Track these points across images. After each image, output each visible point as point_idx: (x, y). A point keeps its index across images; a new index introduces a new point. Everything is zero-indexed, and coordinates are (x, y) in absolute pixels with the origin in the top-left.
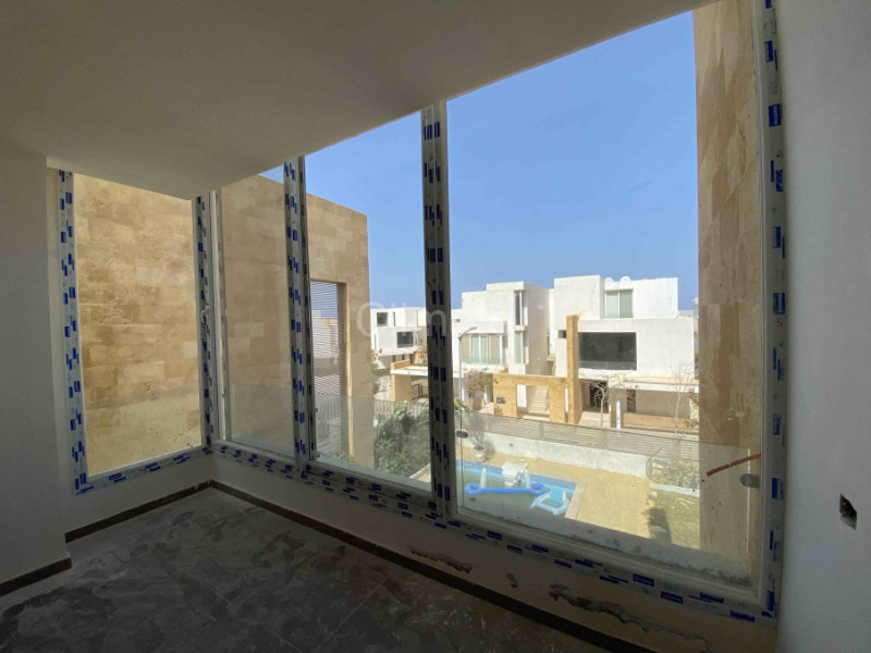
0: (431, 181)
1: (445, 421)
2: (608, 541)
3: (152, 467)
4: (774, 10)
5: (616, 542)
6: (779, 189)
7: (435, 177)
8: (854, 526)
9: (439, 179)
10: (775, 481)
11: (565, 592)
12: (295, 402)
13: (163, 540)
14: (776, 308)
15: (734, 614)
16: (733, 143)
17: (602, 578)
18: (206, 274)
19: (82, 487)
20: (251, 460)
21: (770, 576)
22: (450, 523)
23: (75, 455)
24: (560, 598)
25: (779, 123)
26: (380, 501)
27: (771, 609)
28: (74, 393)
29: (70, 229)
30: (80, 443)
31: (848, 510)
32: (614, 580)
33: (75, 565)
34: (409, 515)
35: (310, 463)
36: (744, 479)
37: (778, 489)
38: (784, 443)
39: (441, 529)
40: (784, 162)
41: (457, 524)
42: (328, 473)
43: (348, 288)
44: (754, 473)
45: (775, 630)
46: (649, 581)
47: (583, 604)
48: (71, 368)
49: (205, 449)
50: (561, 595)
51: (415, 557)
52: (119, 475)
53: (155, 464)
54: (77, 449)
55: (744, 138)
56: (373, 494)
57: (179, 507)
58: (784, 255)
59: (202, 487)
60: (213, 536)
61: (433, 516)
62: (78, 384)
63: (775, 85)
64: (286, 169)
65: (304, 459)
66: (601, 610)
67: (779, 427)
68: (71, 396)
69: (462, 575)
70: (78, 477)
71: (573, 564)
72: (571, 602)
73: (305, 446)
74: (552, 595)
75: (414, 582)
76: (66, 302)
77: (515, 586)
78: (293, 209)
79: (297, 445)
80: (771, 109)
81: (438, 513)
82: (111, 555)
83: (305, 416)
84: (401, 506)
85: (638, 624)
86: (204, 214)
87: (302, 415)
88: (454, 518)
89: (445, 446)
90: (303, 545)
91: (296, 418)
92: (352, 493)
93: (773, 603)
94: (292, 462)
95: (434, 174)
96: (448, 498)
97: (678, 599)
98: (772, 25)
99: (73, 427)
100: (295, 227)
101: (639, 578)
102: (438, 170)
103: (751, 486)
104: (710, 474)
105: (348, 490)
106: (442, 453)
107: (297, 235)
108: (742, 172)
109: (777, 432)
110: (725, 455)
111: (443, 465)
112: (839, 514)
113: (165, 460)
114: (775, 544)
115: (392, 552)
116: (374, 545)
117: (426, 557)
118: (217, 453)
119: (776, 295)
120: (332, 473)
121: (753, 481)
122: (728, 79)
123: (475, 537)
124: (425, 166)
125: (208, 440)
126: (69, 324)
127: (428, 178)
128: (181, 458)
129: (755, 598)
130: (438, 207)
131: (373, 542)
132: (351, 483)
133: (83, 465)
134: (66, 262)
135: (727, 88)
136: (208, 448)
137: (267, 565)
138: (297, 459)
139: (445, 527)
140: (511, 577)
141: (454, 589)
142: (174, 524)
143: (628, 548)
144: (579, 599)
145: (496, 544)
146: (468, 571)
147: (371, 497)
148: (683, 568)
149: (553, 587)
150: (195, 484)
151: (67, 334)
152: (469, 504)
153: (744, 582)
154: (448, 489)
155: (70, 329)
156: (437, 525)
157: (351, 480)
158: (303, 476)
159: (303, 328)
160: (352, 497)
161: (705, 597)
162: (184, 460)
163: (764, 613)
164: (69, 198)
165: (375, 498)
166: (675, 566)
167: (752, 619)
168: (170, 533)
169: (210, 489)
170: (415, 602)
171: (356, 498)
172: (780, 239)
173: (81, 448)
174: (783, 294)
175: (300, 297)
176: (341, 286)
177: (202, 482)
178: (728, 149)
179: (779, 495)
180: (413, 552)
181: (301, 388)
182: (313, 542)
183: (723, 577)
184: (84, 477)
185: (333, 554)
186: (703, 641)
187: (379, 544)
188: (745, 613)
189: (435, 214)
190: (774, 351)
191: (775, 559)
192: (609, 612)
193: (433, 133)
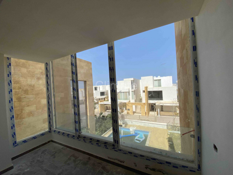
0: (111, 61)
1: (116, 123)
2: (159, 152)
3: (34, 138)
4: (194, 23)
5: (161, 152)
6: (196, 66)
7: (112, 60)
8: (217, 152)
9: (113, 61)
10: (198, 137)
11: (149, 167)
12: (75, 118)
13: (39, 159)
14: (196, 95)
15: (190, 171)
16: (185, 51)
17: (158, 163)
18: (49, 83)
19: (15, 145)
20: (63, 134)
21: (198, 161)
22: (119, 150)
23: (13, 136)
24: (148, 169)
25: (196, 50)
26: (99, 145)
28: (12, 119)
29: (10, 73)
30: (14, 133)
31: (215, 147)
32: (161, 163)
33: (14, 167)
34: (108, 148)
35: (80, 135)
36: (191, 136)
37: (199, 139)
38: (200, 128)
40: (197, 60)
41: (120, 150)
42: (85, 137)
43: (87, 82)
44: (193, 134)
46: (170, 163)
47: (154, 170)
48: (11, 112)
49: (49, 131)
50: (148, 168)
51: (109, 159)
52: (25, 141)
54: (13, 134)
55: (187, 51)
56: (97, 143)
57: (43, 148)
58: (198, 82)
59: (49, 142)
60: (53, 157)
61: (114, 148)
62: (13, 116)
63: (194, 41)
64: (71, 56)
65: (78, 133)
66: (158, 171)
67: (199, 124)
68: (11, 119)
69: (122, 164)
70: (14, 142)
71: (151, 159)
72: (151, 169)
73: (78, 130)
74: (146, 168)
75: (109, 166)
76: (9, 93)
77: (136, 166)
78: (73, 66)
79: (76, 130)
80: (194, 47)
81: (115, 147)
82: (25, 164)
83: (78, 122)
84: (105, 146)
86: (48, 67)
87: (77, 121)
88: (120, 149)
89: (116, 130)
90: (78, 158)
91: (75, 123)
92: (92, 143)
93: (199, 167)
94: (74, 135)
95: (111, 59)
96: (118, 143)
97: (177, 167)
98: (194, 26)
99: (12, 128)
100: (74, 71)
101: (167, 162)
102: (113, 58)
103: (193, 137)
104: (183, 135)
105: (91, 142)
106: (116, 131)
107: (74, 73)
108: (187, 59)
109: (198, 125)
110: (186, 130)
111: (116, 135)
112: (214, 149)
113: (38, 135)
114: (199, 153)
115: (103, 158)
117: (112, 159)
118: (53, 132)
119: (196, 92)
120: (86, 137)
121: (193, 136)
122: (183, 36)
123: (125, 153)
124: (109, 57)
125: (50, 129)
126: (10, 99)
127: (110, 60)
128: (43, 134)
129: (195, 166)
130: (113, 67)
131: (98, 156)
132: (91, 140)
133: (15, 139)
134: (9, 82)
135: (183, 37)
136: (50, 131)
137: (69, 164)
138: (76, 134)
139: (117, 151)
140: (135, 164)
141: (120, 168)
142: (42, 154)
143: (164, 154)
144: (153, 168)
145: (131, 155)
146: (123, 163)
147: (97, 144)
148: (178, 159)
149: (145, 166)
150: (47, 141)
151: (10, 102)
152: (123, 144)
153: (193, 162)
154: (118, 141)
155: (11, 101)
156: (115, 150)
157: (91, 139)
158: (78, 138)
159: (77, 98)
160: (92, 144)
161: (183, 167)
162: (43, 135)
163: (198, 170)
164: (10, 64)
165: (98, 144)
166: (175, 158)
167: (195, 171)
168: (41, 156)
169: (51, 142)
170: (110, 172)
171: (93, 144)
172: (197, 78)
173: (14, 134)
174: (198, 92)
175: (76, 90)
176: (85, 82)
177: (48, 141)
178: (183, 52)
179: (200, 141)
180: (109, 158)
181: (77, 114)
182: (81, 156)
183: (188, 161)
184: (15, 142)
185: (87, 160)
187: (99, 156)
188: (193, 170)
189: (112, 69)
190: (197, 105)
191: (199, 156)
192: (160, 172)
193: (111, 49)
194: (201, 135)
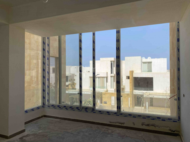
1: (119, 92)
3: (33, 110)
4: (179, 23)
9: (119, 42)
10: (179, 98)
11: (145, 124)
14: (178, 70)
15: (174, 121)
17: (151, 119)
21: (179, 114)
22: (120, 114)
24: (144, 125)
25: (179, 41)
26: (102, 112)
27: (179, 119)
34: (110, 114)
36: (175, 99)
38: (180, 91)
39: (118, 116)
41: (122, 114)
42: (86, 108)
45: (180, 122)
47: (148, 125)
49: (43, 106)
53: (33, 109)
58: (179, 62)
59: (42, 117)
61: (116, 113)
63: (178, 35)
66: (151, 126)
71: (146, 118)
72: (146, 125)
74: (142, 125)
77: (134, 125)
80: (178, 39)
84: (108, 112)
85: (158, 127)
88: (121, 113)
89: (119, 98)
95: (118, 41)
97: (164, 120)
98: (178, 26)
101: (158, 118)
102: (119, 40)
105: (93, 111)
109: (179, 90)
111: (118, 102)
113: (35, 108)
114: (179, 108)
115: (105, 124)
116: (100, 123)
117: (113, 123)
119: (178, 68)
120: (88, 108)
123: (126, 116)
128: (38, 108)
130: (118, 47)
139: (119, 115)
140: (133, 123)
144: (147, 124)
145: (131, 117)
146: (124, 124)
147: (99, 111)
149: (142, 123)
154: (119, 107)
156: (117, 115)
161: (169, 119)
162: (39, 109)
163: (178, 120)
167: (176, 122)
169: (43, 117)
171: (95, 113)
172: (179, 59)
177: (42, 115)
179: (179, 100)
180: (110, 123)
186: (169, 128)
188: (175, 121)
189: (118, 49)
190: (178, 77)
191: (179, 110)
192: (153, 126)
193: (118, 32)
194: (180, 96)
